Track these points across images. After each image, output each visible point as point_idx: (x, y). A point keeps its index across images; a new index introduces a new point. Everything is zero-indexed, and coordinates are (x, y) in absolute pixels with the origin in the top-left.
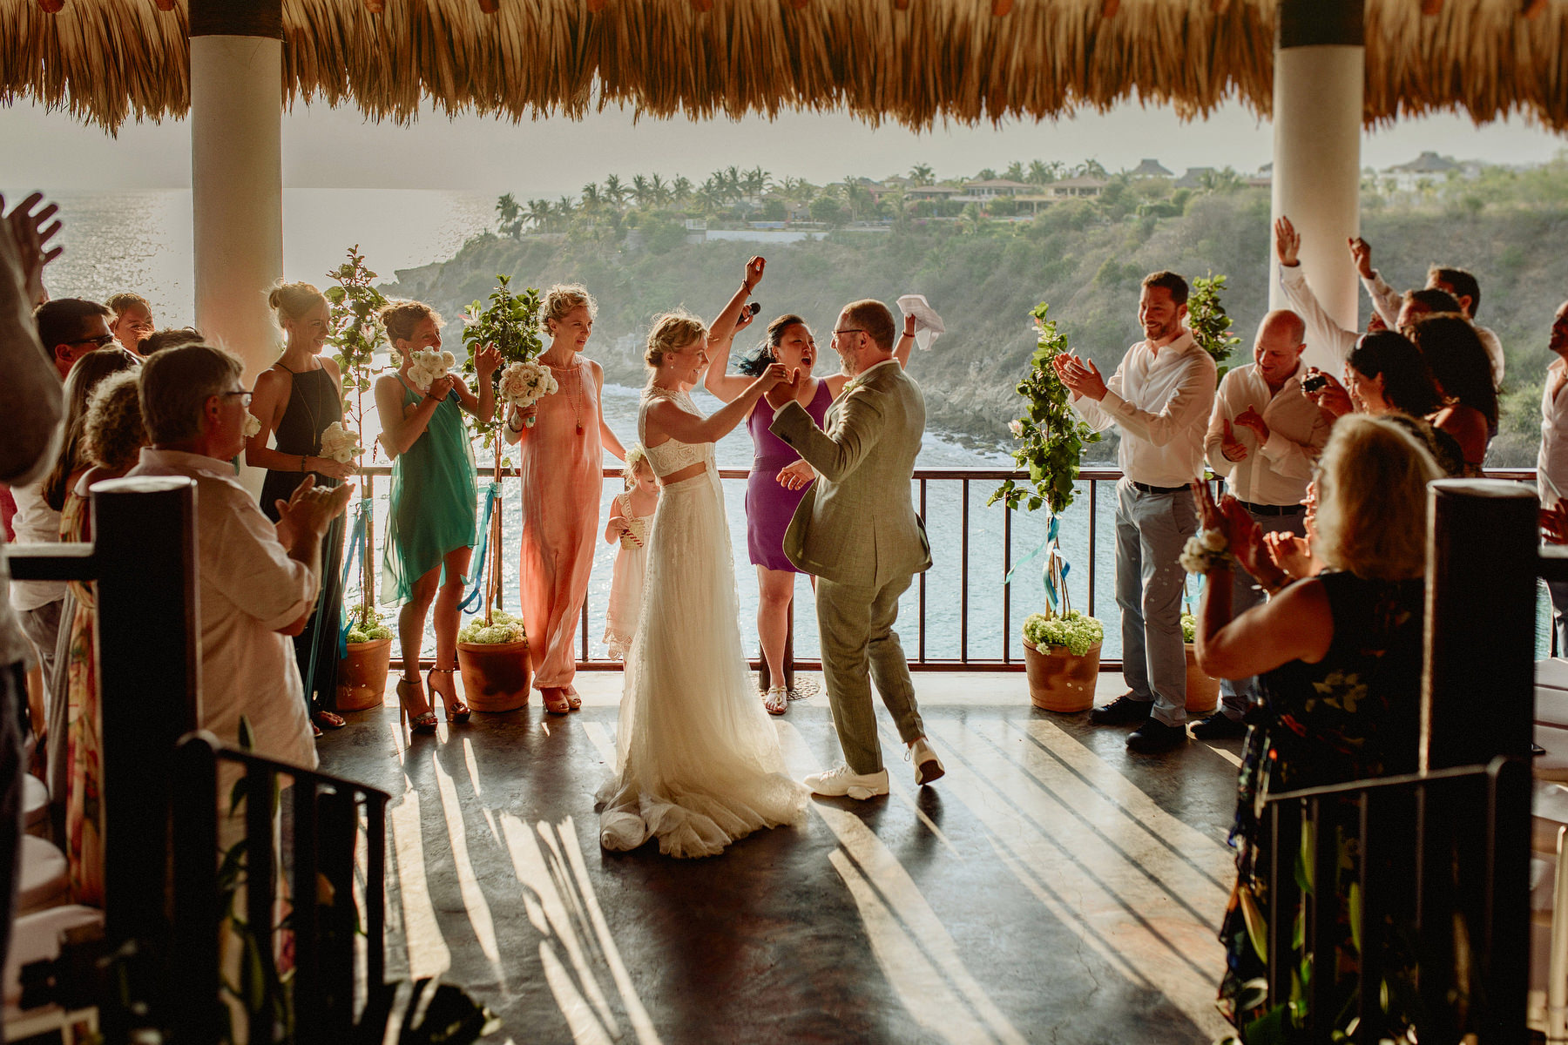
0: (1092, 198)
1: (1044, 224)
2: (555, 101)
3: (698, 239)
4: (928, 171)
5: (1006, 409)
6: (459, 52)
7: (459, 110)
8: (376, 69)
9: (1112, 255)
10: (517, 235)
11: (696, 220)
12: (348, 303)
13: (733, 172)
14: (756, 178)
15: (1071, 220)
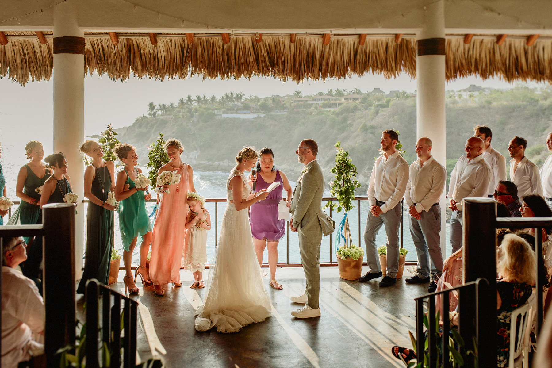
0: (357, 102)
1: (340, 111)
2: (176, 73)
3: (219, 117)
4: (300, 92)
5: (329, 176)
6: (143, 57)
7: (143, 77)
8: (115, 63)
9: (365, 121)
10: (155, 116)
11: (219, 111)
12: (107, 143)
13: (232, 94)
14: (239, 96)
15: (350, 109)
